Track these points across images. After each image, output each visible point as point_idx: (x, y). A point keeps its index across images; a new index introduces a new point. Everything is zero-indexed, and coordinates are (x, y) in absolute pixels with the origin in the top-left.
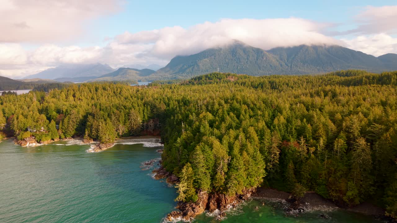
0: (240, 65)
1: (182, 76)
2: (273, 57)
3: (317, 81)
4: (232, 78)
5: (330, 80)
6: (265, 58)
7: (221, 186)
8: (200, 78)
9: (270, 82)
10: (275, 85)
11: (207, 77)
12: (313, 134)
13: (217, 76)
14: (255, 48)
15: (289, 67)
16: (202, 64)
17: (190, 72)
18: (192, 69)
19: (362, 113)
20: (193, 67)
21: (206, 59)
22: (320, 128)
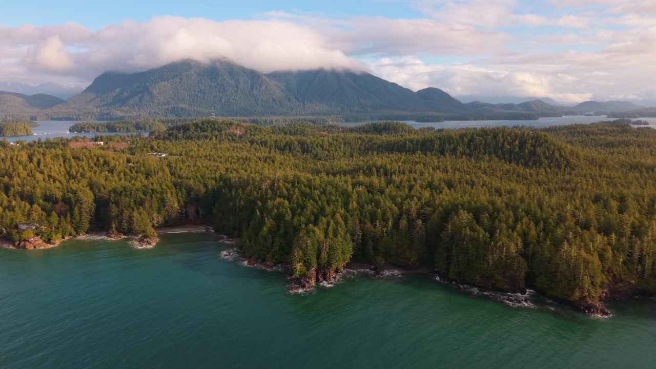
0: (224, 96)
1: (122, 111)
2: (276, 85)
3: (355, 142)
4: (236, 129)
5: (370, 141)
6: (264, 88)
7: (325, 263)
8: (186, 128)
9: (299, 142)
10: (306, 147)
11: (197, 127)
12: (383, 217)
13: (213, 126)
14: (247, 69)
15: (300, 102)
16: (158, 91)
17: (136, 104)
18: (140, 100)
19: (417, 197)
20: (140, 95)
21: (165, 83)
22: (388, 212)
